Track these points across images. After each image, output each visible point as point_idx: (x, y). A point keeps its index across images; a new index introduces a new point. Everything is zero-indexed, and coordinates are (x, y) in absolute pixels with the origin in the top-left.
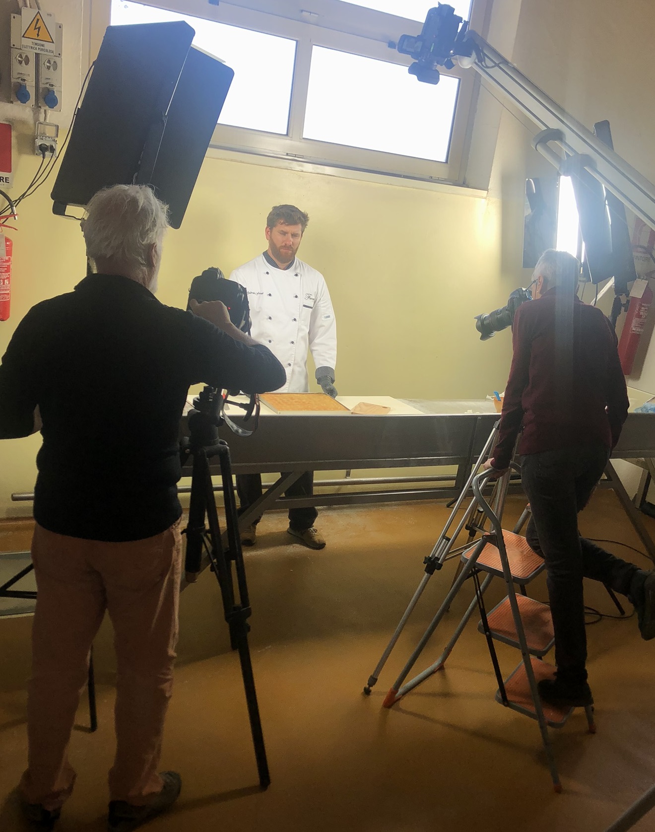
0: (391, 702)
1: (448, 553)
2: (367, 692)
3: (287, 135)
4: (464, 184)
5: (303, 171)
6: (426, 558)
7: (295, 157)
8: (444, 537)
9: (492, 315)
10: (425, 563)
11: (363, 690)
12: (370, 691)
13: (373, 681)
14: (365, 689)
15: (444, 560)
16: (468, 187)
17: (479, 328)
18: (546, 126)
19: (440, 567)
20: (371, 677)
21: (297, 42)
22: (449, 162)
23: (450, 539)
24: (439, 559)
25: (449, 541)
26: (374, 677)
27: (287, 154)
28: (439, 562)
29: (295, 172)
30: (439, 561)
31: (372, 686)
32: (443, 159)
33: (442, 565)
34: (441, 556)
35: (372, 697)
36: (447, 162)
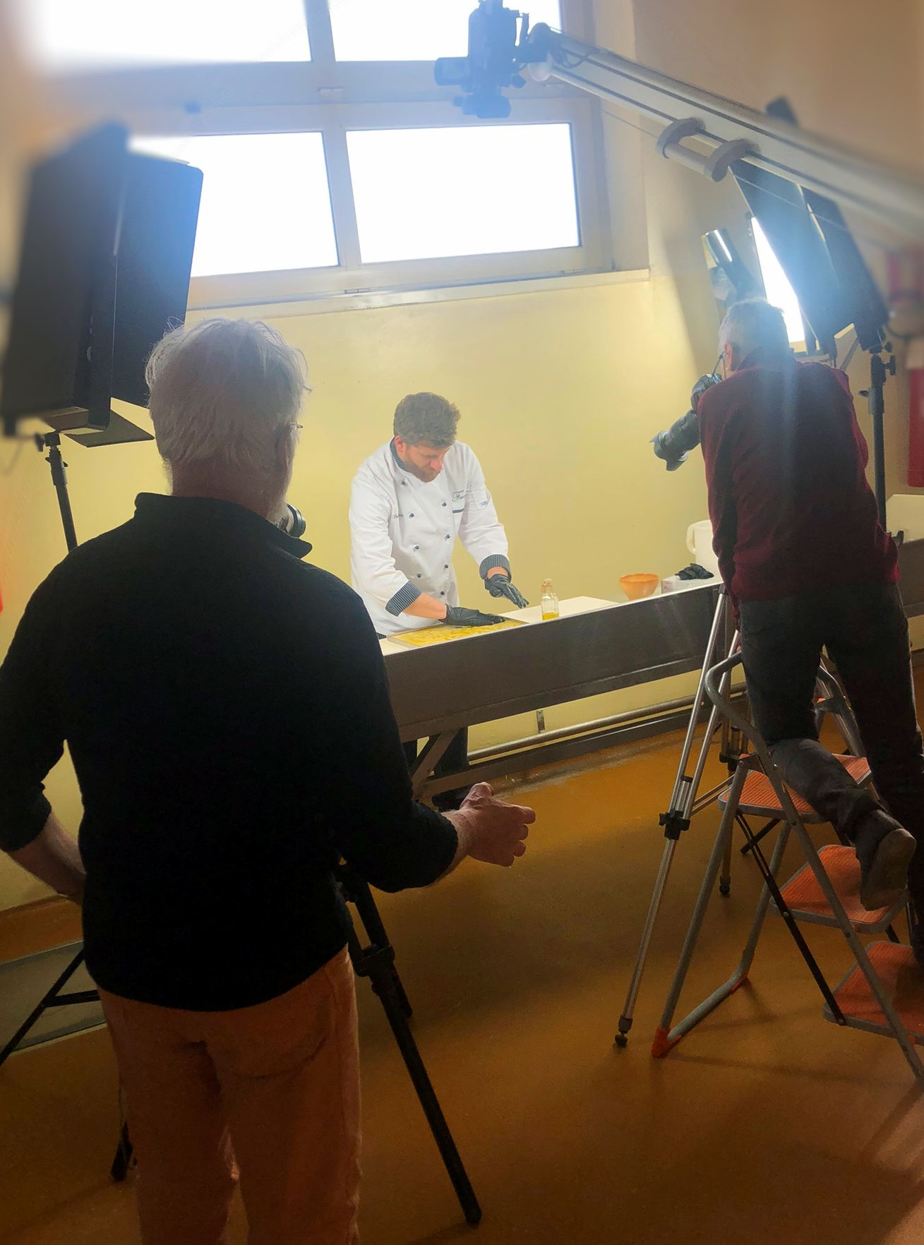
0: (663, 1048)
1: (693, 804)
2: (621, 1042)
3: (339, 265)
4: (614, 268)
5: (370, 308)
6: (661, 816)
7: (358, 292)
8: (683, 778)
9: (674, 429)
10: (661, 824)
11: (614, 1042)
12: (626, 1040)
13: (626, 1024)
14: (617, 1038)
15: (691, 813)
16: (619, 270)
17: (661, 454)
18: (670, 118)
19: (686, 825)
20: (623, 1018)
21: (322, 132)
22: (583, 244)
23: (692, 779)
24: (683, 813)
25: (691, 782)
26: (627, 1017)
27: (346, 292)
28: (684, 818)
29: (358, 311)
30: (682, 816)
31: (626, 1032)
32: (575, 242)
33: (689, 821)
34: (684, 807)
35: (631, 1046)
36: (580, 245)
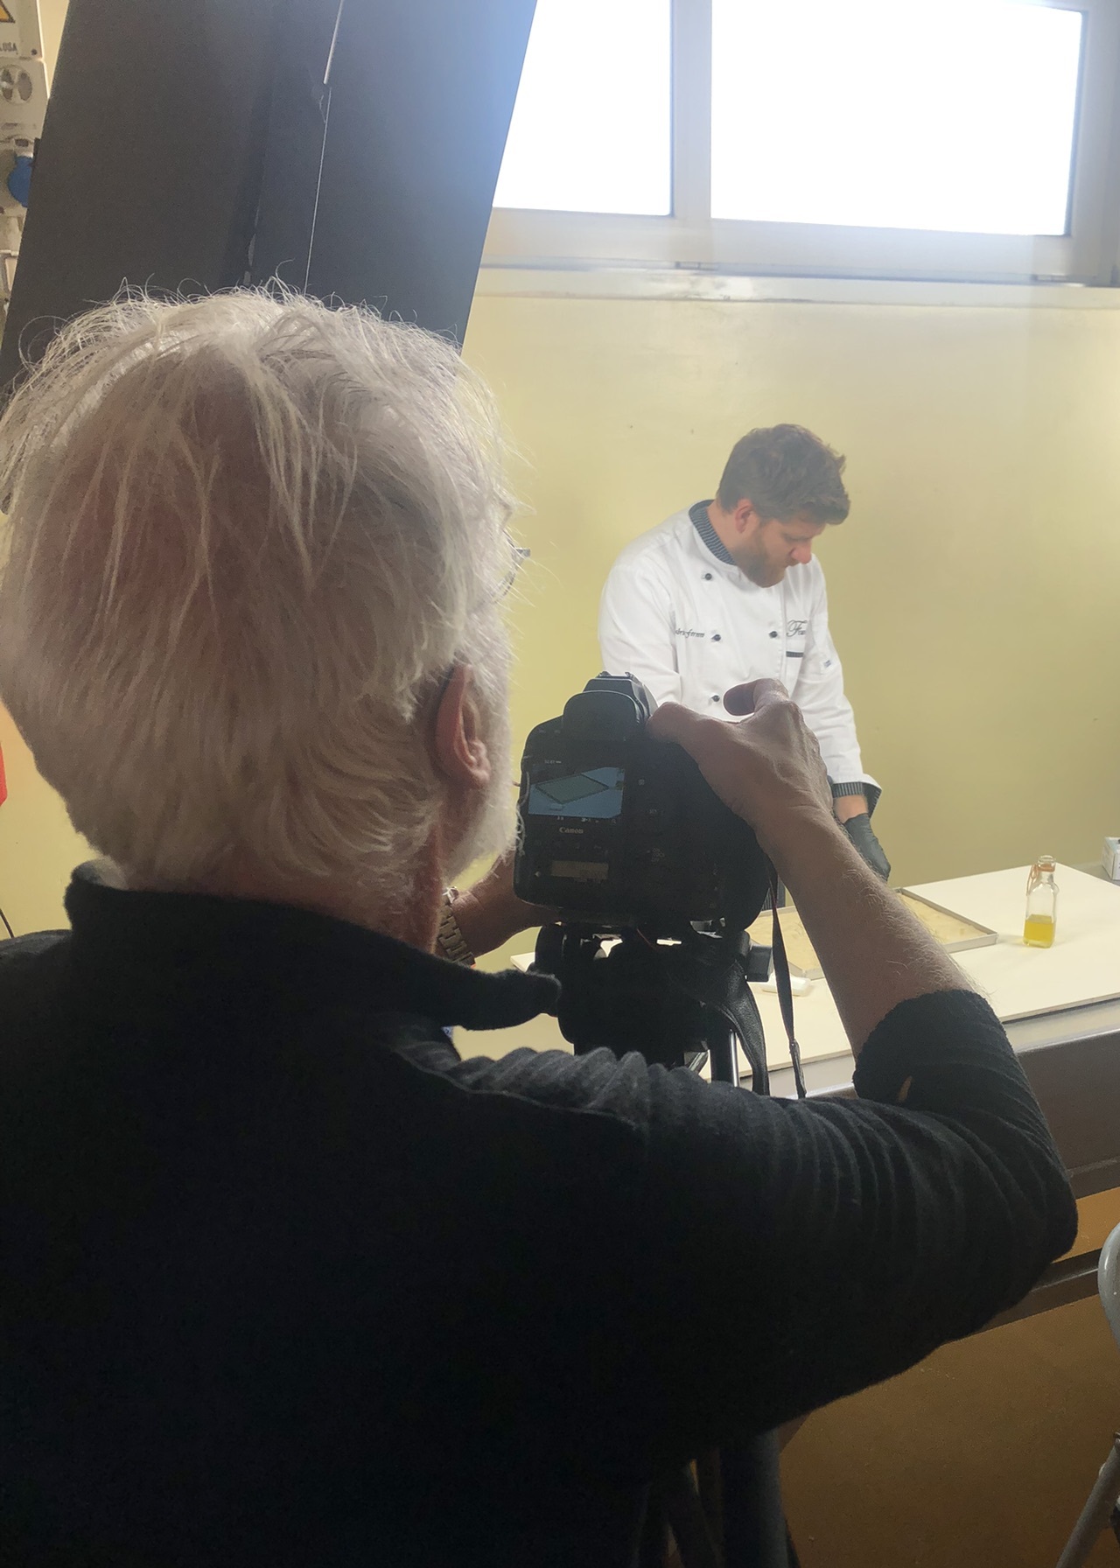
3: (672, 216)
4: (1115, 282)
7: (700, 269)
27: (678, 265)
29: (709, 303)
32: (1061, 230)
36: (1068, 234)
